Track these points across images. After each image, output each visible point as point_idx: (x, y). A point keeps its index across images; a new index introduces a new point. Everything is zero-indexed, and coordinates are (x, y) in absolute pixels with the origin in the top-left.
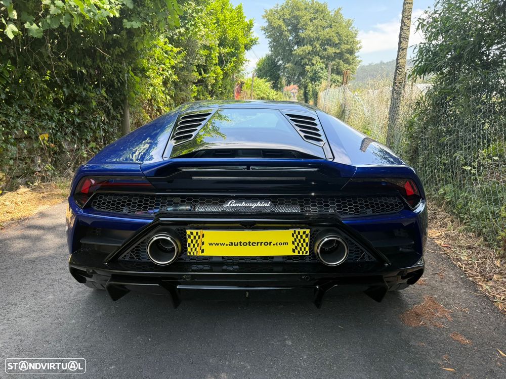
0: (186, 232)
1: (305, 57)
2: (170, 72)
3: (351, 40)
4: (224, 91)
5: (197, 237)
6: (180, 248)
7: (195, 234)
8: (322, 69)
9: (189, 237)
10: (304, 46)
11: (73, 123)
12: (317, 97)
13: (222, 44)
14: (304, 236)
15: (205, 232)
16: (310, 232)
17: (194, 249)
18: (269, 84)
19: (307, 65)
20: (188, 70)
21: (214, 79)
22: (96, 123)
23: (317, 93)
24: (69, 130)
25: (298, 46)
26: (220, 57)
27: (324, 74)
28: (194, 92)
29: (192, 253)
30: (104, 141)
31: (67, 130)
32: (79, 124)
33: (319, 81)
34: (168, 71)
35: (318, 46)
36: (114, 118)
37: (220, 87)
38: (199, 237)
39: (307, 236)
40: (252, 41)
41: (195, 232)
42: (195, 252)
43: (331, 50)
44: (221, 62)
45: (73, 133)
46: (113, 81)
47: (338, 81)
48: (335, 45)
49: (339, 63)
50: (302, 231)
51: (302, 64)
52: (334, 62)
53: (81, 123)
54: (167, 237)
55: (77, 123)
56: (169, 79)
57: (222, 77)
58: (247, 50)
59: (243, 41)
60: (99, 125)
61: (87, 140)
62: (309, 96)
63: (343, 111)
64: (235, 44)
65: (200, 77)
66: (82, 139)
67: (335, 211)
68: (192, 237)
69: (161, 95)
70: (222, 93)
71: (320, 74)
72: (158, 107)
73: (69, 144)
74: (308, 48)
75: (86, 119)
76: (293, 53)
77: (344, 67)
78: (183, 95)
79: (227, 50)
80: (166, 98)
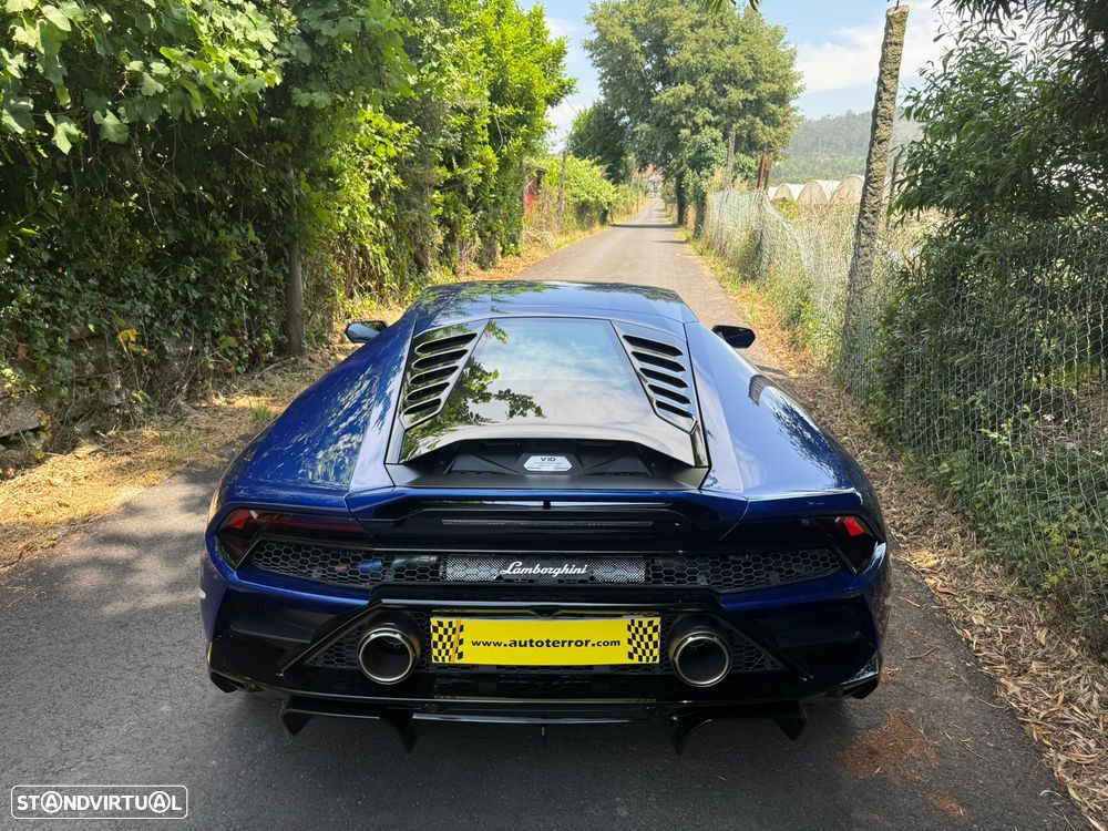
0: (430, 623)
1: (680, 110)
2: (386, 170)
3: (780, 73)
4: (501, 199)
5: (450, 632)
6: (418, 651)
7: (446, 625)
8: (715, 141)
9: (436, 630)
10: (676, 85)
11: (185, 300)
12: (703, 204)
13: (498, 94)
14: (650, 630)
15: (465, 621)
16: (662, 622)
17: (443, 652)
18: (598, 171)
19: (684, 127)
20: (422, 162)
21: (480, 175)
22: (234, 297)
23: (705, 194)
24: (177, 316)
25: (664, 84)
26: (492, 128)
27: (721, 152)
28: (437, 206)
29: (440, 658)
30: (250, 332)
31: (174, 316)
32: (198, 302)
33: (709, 167)
34: (381, 169)
35: (707, 84)
36: (270, 282)
37: (492, 191)
38: (454, 630)
39: (655, 629)
40: (563, 87)
41: (445, 621)
42: (447, 658)
43: (736, 95)
44: (496, 136)
45: (186, 321)
46: (267, 207)
47: (750, 169)
48: (746, 85)
49: (753, 123)
50: (645, 621)
51: (672, 124)
52: (742, 121)
53: (202, 299)
54: (395, 633)
55: (194, 299)
56: (383, 185)
57: (496, 169)
58: (552, 106)
59: (543, 89)
60: (238, 301)
61: (213, 332)
62: (687, 197)
63: (759, 248)
64: (525, 98)
65: (449, 175)
66: (203, 332)
67: (708, 582)
68: (441, 630)
69: (368, 221)
70: (497, 203)
71: (710, 153)
72: (361, 246)
73: (178, 342)
74: (687, 89)
75: (212, 289)
76: (654, 99)
77: (764, 133)
78: (413, 216)
79: (508, 111)
80: (378, 226)
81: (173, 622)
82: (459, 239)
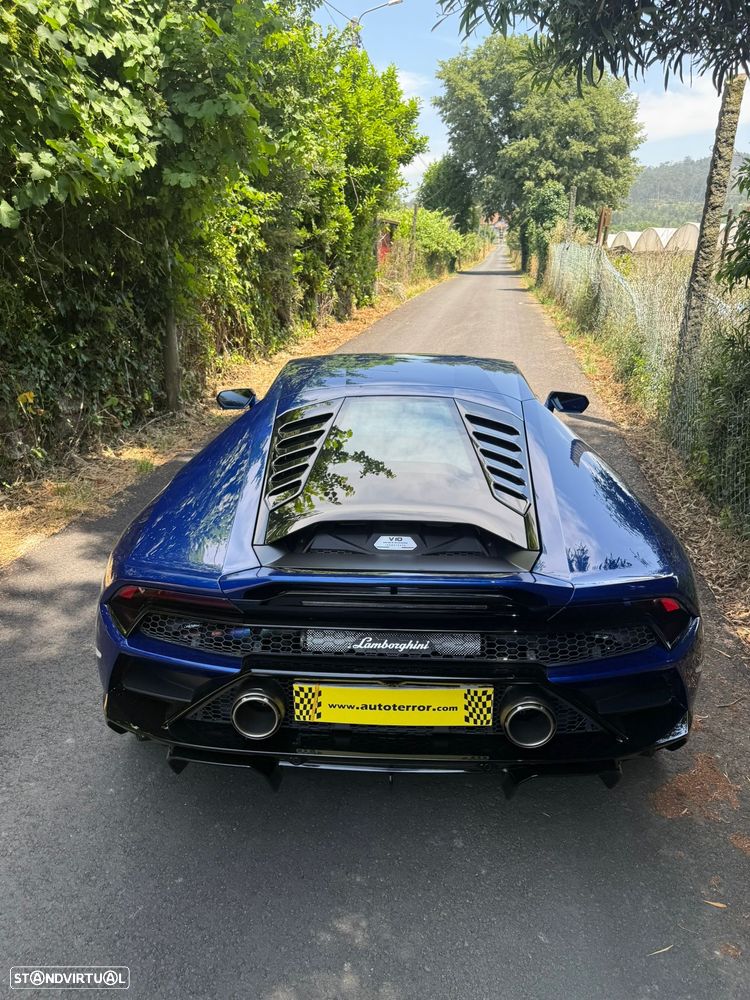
0: (292, 688)
1: (524, 163)
2: (251, 234)
3: (621, 125)
4: (356, 254)
5: (310, 695)
6: (283, 711)
7: (306, 691)
8: (557, 194)
9: (298, 694)
10: (521, 139)
11: (75, 363)
12: (546, 254)
13: (354, 156)
14: (484, 698)
15: (322, 688)
16: (494, 692)
17: (304, 712)
18: (447, 222)
19: (528, 179)
20: (284, 225)
21: (337, 233)
22: (117, 359)
23: (547, 244)
24: (69, 378)
25: (510, 138)
26: (348, 189)
27: (563, 204)
28: (298, 264)
29: (301, 717)
30: (132, 389)
31: (66, 378)
32: (86, 365)
33: (551, 219)
34: (246, 234)
35: (550, 137)
36: (150, 344)
37: (348, 247)
38: (313, 695)
39: (489, 698)
40: (415, 146)
41: (306, 687)
42: (307, 717)
43: (578, 147)
44: (352, 196)
45: (76, 382)
46: (145, 277)
47: (590, 220)
48: (588, 137)
49: (594, 174)
50: (480, 692)
51: (516, 176)
52: (583, 174)
53: (90, 363)
54: (262, 697)
55: (83, 362)
56: (249, 248)
57: (352, 226)
58: (404, 164)
59: (396, 149)
60: (122, 362)
61: (101, 391)
62: (531, 246)
63: (596, 300)
64: (380, 159)
65: (308, 236)
66: (92, 391)
67: (537, 657)
68: (302, 695)
69: (235, 282)
70: (352, 259)
71: (553, 206)
72: (230, 305)
73: (70, 402)
74: (532, 143)
75: (98, 353)
76: (500, 152)
77: (604, 183)
78: (276, 275)
79: (363, 171)
80: (244, 287)
81: (73, 662)
82: (317, 293)
